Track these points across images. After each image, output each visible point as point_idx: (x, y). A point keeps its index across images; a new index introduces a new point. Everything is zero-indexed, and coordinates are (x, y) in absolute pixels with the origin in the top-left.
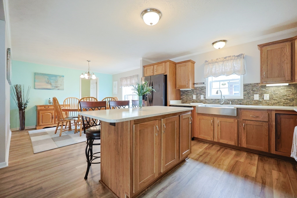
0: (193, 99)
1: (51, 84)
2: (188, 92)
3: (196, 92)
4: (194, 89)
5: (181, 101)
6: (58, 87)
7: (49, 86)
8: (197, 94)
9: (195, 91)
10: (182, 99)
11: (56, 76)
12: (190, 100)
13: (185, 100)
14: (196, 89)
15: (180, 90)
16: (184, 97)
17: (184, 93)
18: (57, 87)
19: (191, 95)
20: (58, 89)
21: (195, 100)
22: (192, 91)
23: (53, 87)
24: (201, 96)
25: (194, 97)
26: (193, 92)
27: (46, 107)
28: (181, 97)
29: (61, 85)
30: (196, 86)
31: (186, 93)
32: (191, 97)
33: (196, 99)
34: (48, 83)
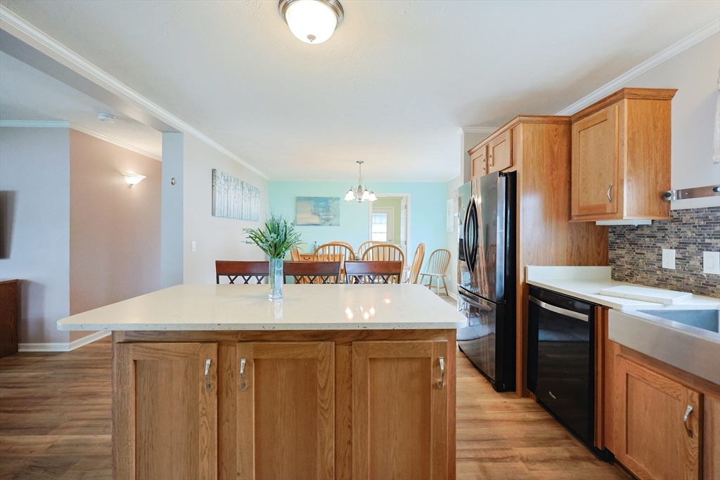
0: (660, 268)
1: (319, 215)
2: (639, 232)
3: (677, 233)
4: (669, 218)
5: (607, 270)
6: (331, 219)
7: (316, 220)
8: (681, 246)
9: (672, 227)
10: (613, 261)
11: (326, 200)
12: (647, 272)
13: (626, 266)
14: (677, 218)
15: (598, 223)
16: (623, 254)
17: (621, 236)
18: (328, 220)
19: (654, 246)
20: (331, 225)
21: (671, 271)
22: (661, 229)
23: (323, 221)
24: (706, 254)
25: (669, 258)
26: (660, 235)
27: (307, 258)
28: (611, 255)
29: (334, 216)
30: (677, 204)
31: (631, 236)
32: (651, 256)
33: (678, 271)
34: (314, 214)
